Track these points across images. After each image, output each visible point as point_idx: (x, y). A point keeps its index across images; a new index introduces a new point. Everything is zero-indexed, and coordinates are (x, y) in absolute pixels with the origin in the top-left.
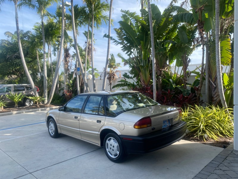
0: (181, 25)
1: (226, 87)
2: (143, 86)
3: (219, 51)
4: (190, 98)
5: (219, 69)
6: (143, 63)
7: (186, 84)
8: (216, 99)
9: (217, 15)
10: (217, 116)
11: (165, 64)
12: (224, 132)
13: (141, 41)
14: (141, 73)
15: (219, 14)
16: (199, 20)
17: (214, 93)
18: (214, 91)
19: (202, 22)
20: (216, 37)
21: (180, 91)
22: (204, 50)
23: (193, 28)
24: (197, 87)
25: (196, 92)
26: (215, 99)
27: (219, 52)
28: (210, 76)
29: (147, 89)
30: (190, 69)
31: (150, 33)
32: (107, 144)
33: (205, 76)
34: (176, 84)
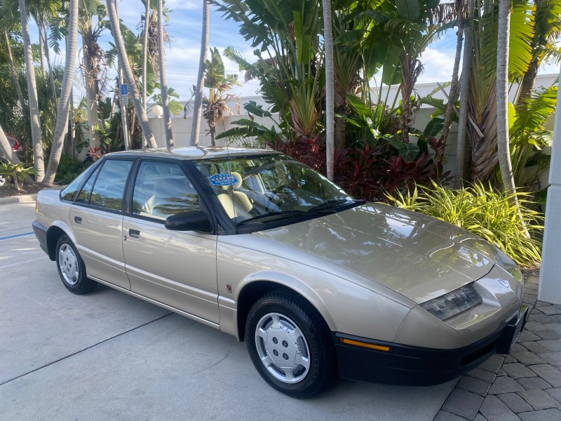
2: (298, 135)
3: (506, 39)
4: (418, 167)
6: (299, 72)
7: (406, 130)
8: (482, 170)
11: (356, 78)
13: (295, 13)
14: (293, 101)
17: (477, 154)
18: (479, 147)
21: (392, 148)
22: (460, 39)
24: (436, 138)
26: (479, 168)
28: (471, 109)
29: (308, 144)
30: (420, 90)
33: (458, 109)
34: (383, 131)
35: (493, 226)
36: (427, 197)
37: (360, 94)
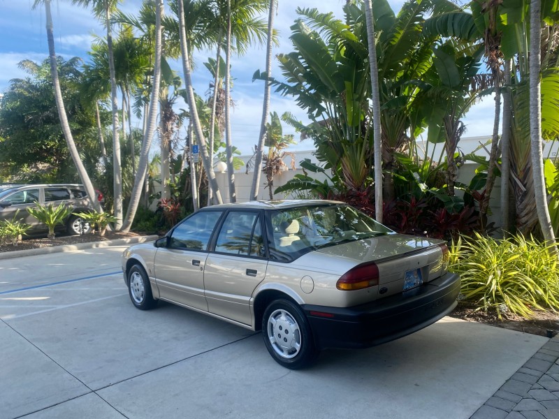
0: (441, 42)
1: (552, 192)
2: (349, 188)
3: (537, 105)
4: (462, 219)
5: (538, 148)
6: (350, 134)
7: (452, 184)
8: (527, 222)
9: (536, 17)
10: (531, 261)
11: (402, 137)
12: (546, 299)
13: (347, 83)
14: (345, 159)
15: (539, 14)
16: (489, 30)
17: (520, 207)
18: (522, 201)
19: (496, 34)
20: (532, 71)
21: (439, 201)
22: (498, 104)
23: (472, 51)
24: (480, 192)
25: (477, 203)
26: (524, 220)
27: (537, 109)
28: (512, 166)
29: (358, 197)
30: (463, 148)
31: (368, 63)
32: (272, 325)
33: (500, 165)
34: (430, 185)
35: (533, 274)
36: (469, 246)
37: (408, 151)
